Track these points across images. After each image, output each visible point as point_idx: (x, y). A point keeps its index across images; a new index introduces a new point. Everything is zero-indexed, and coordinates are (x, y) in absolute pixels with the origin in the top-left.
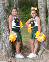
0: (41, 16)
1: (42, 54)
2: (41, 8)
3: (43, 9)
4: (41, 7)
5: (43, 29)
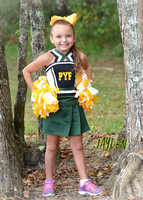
0: (128, 26)
1: (131, 183)
5: (137, 79)
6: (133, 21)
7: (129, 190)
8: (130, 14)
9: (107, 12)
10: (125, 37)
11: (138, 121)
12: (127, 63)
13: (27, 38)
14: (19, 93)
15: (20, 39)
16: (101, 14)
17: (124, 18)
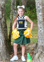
0: (39, 15)
1: (39, 58)
2: (39, 7)
3: (41, 7)
4: (39, 5)
5: (41, 29)
6: (40, 14)
7: (38, 60)
8: (39, 12)
9: (35, 11)
10: (38, 18)
11: (41, 41)
12: (38, 25)
13: (12, 18)
14: (10, 32)
15: (11, 18)
16: (33, 12)
17: (38, 13)
